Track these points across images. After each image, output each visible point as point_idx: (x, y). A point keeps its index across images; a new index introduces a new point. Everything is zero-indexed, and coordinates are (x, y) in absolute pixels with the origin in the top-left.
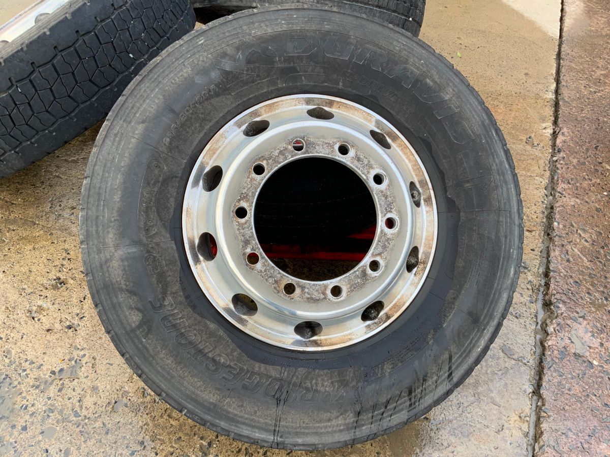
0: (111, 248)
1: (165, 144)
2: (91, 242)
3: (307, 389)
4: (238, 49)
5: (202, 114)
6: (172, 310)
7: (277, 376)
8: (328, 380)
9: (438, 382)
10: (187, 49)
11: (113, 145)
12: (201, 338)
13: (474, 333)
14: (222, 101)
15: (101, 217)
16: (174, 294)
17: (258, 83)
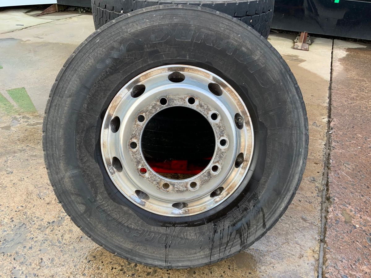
0: (63, 172)
1: (85, 108)
2: (52, 169)
3: (181, 238)
4: (120, 43)
5: (104, 87)
6: (101, 202)
7: (164, 232)
8: (193, 233)
9: (257, 229)
10: (90, 46)
11: (55, 112)
12: (120, 216)
13: (278, 201)
14: (115, 77)
15: (55, 154)
16: (101, 193)
17: (136, 63)
